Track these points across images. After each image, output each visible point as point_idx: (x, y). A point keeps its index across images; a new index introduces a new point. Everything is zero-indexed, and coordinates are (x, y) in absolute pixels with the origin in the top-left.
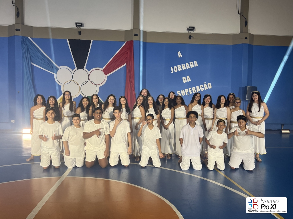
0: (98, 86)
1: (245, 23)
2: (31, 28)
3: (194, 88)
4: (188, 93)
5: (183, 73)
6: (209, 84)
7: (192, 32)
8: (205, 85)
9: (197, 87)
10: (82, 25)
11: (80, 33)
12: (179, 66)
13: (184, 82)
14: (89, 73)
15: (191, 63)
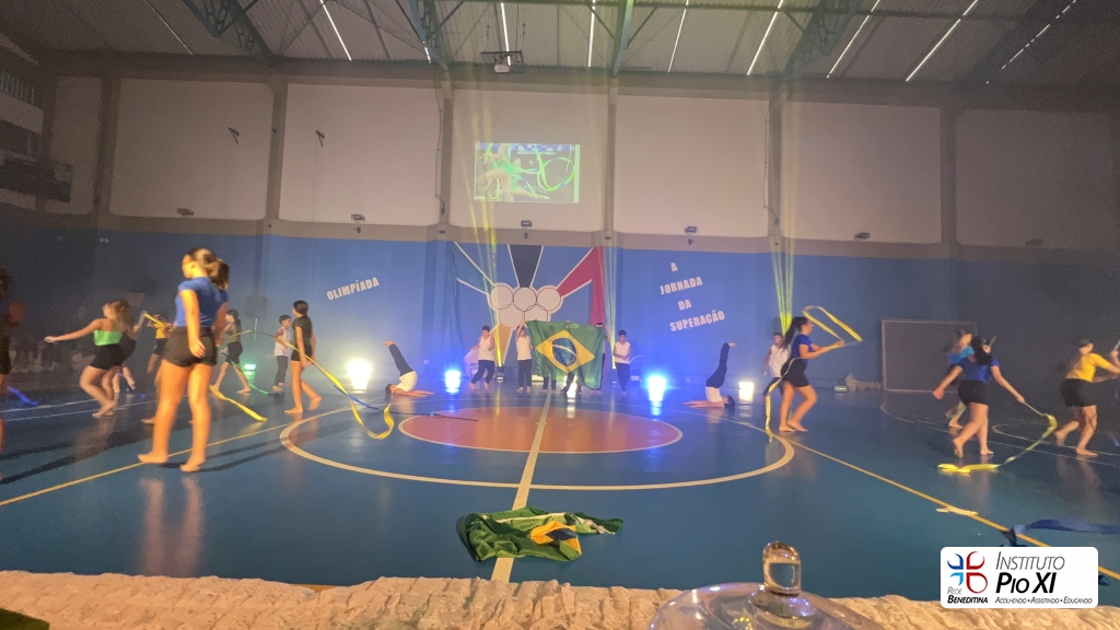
0: (550, 313)
1: (776, 220)
2: (459, 227)
3: (696, 319)
4: (688, 325)
5: (681, 295)
6: (721, 313)
7: (692, 234)
8: (714, 314)
9: (702, 317)
10: (530, 225)
11: (526, 234)
12: (673, 285)
13: (682, 307)
14: (537, 292)
15: (692, 280)
